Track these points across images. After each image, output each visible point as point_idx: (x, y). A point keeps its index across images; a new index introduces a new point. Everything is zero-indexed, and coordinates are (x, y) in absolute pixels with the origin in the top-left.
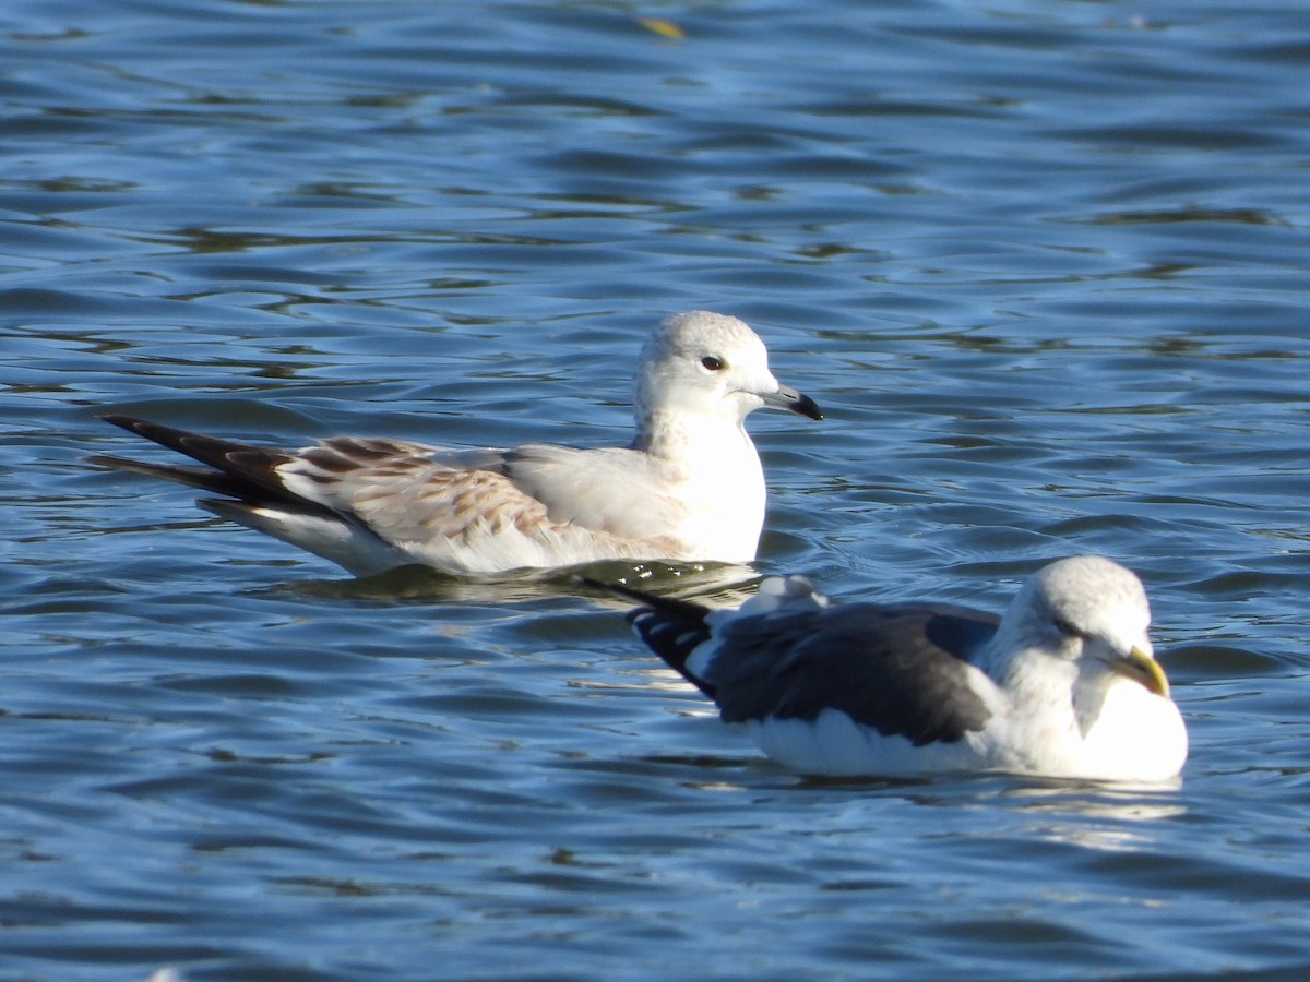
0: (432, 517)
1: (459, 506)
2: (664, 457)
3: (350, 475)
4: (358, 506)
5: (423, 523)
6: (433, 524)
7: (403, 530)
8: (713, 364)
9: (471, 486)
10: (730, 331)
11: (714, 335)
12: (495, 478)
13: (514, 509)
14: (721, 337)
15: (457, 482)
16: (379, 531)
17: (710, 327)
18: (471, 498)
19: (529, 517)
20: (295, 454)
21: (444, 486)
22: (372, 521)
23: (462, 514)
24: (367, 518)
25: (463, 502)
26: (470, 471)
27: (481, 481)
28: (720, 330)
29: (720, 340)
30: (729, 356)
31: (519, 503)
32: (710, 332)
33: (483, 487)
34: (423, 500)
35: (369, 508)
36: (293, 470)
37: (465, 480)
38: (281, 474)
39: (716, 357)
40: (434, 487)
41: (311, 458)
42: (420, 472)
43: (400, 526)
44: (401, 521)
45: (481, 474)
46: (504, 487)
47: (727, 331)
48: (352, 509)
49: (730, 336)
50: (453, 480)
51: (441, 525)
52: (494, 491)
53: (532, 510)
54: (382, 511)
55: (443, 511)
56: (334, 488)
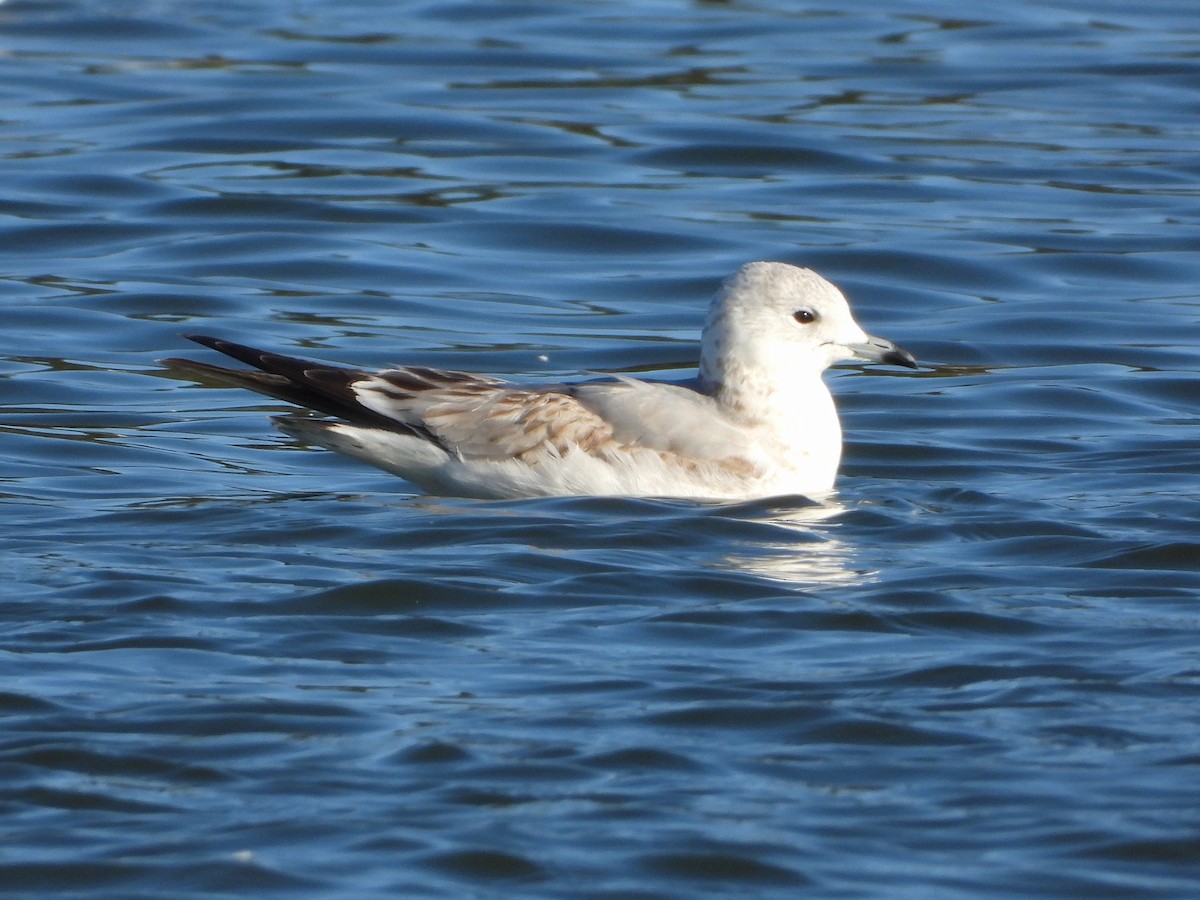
0: (503, 435)
1: (528, 424)
3: (423, 394)
4: (429, 421)
5: (493, 440)
6: (503, 441)
7: (473, 446)
8: (807, 318)
9: (542, 404)
12: (566, 399)
13: (584, 428)
15: (528, 402)
16: (450, 446)
19: (600, 435)
20: (374, 374)
21: (516, 406)
22: (443, 435)
23: (532, 433)
24: (438, 433)
26: (543, 393)
27: (551, 400)
31: (590, 420)
33: (553, 406)
34: (493, 418)
35: (439, 423)
36: (368, 386)
37: (536, 400)
38: (355, 390)
40: (506, 406)
41: (388, 378)
42: (492, 394)
43: (470, 442)
44: (472, 437)
45: (553, 396)
46: (573, 406)
48: (424, 423)
50: (525, 400)
51: (510, 443)
52: (565, 410)
53: (601, 429)
54: (453, 427)
55: (514, 430)
56: (407, 404)
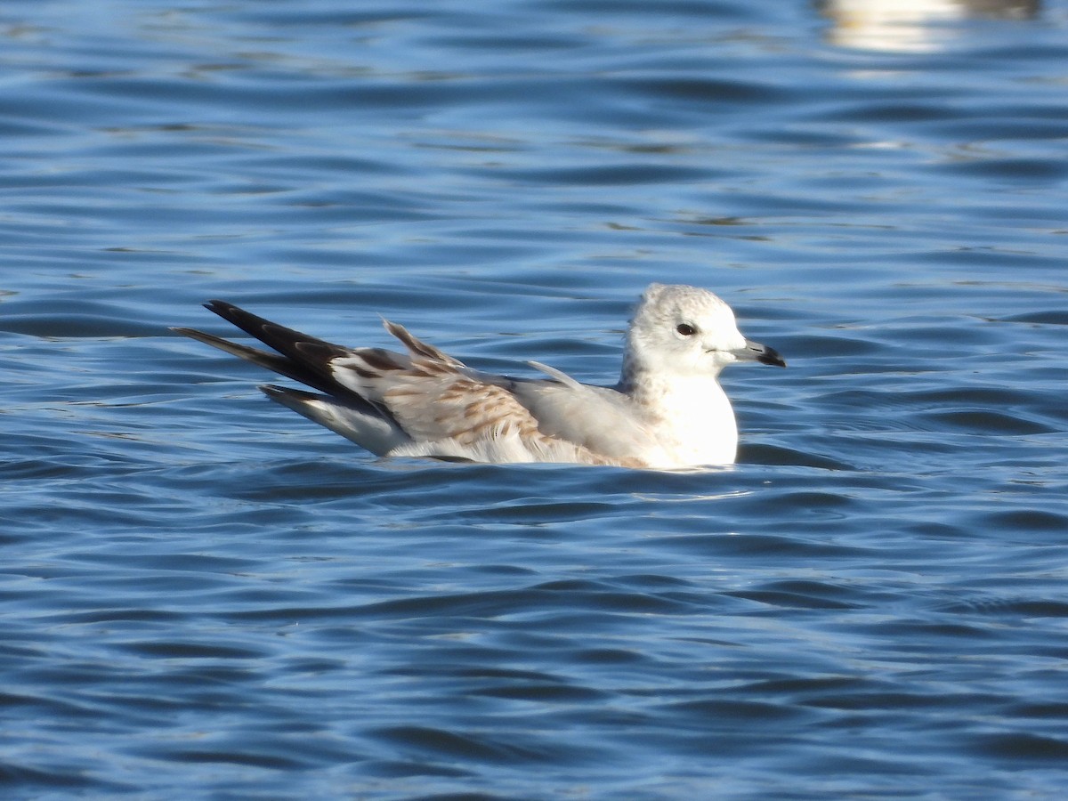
0: (446, 417)
1: (469, 411)
2: (645, 402)
3: (390, 373)
4: (387, 399)
5: (438, 420)
6: (447, 422)
7: (421, 424)
8: (687, 330)
9: (483, 396)
10: (701, 301)
11: (687, 306)
12: (503, 394)
14: (693, 307)
15: (473, 391)
16: (401, 422)
17: (684, 299)
18: (481, 407)
19: (528, 426)
21: (462, 393)
22: (397, 413)
23: (471, 417)
24: (394, 410)
25: (474, 409)
26: (486, 385)
27: (492, 394)
28: (692, 301)
29: (693, 310)
30: (700, 322)
31: (520, 414)
32: (685, 303)
33: (493, 400)
34: (441, 401)
35: (397, 402)
36: (345, 364)
37: (479, 390)
38: (333, 367)
39: (689, 324)
40: (453, 392)
41: (363, 355)
43: (418, 420)
44: (420, 416)
45: (494, 388)
46: (510, 401)
47: (698, 302)
48: (383, 401)
49: (700, 306)
50: (470, 389)
51: (453, 423)
52: (501, 404)
53: (529, 422)
54: (407, 406)
55: (457, 413)
56: (373, 382)
